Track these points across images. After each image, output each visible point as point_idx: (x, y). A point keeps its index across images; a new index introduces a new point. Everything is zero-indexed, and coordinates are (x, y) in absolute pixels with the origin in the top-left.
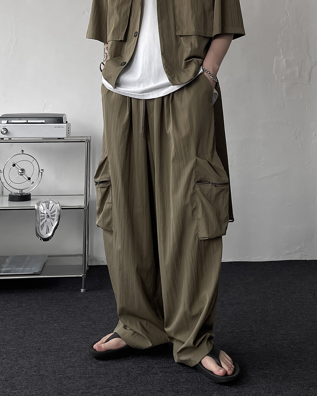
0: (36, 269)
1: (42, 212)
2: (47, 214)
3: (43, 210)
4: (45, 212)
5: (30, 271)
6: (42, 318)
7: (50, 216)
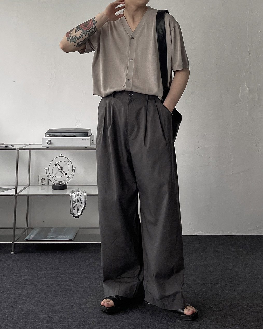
0: (71, 237)
1: (74, 198)
2: (77, 199)
3: (75, 197)
4: (76, 198)
5: (66, 238)
6: (74, 270)
7: (79, 201)
